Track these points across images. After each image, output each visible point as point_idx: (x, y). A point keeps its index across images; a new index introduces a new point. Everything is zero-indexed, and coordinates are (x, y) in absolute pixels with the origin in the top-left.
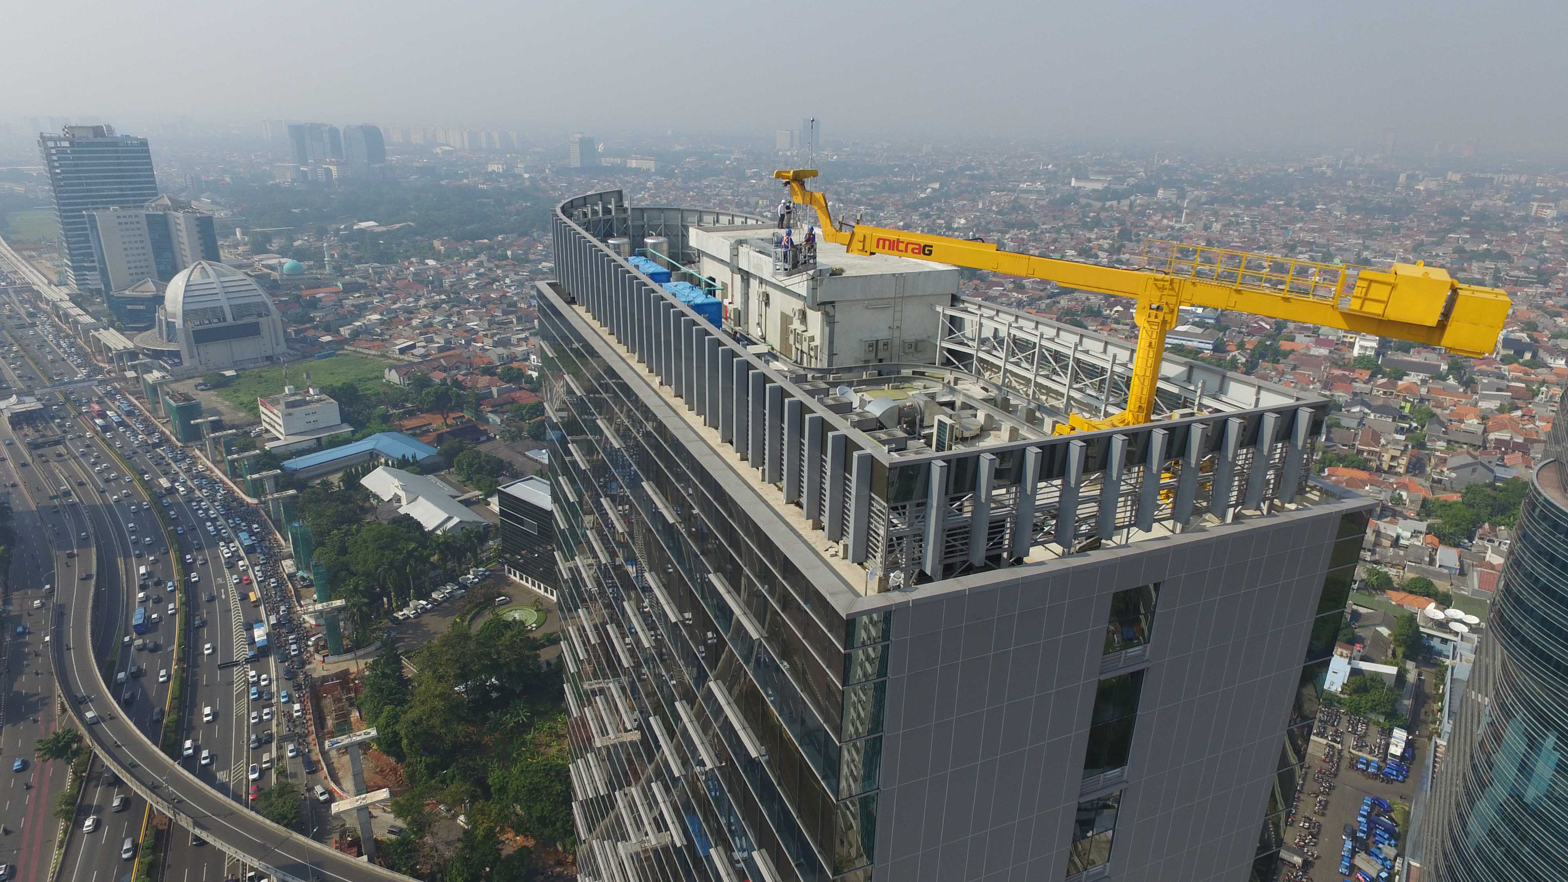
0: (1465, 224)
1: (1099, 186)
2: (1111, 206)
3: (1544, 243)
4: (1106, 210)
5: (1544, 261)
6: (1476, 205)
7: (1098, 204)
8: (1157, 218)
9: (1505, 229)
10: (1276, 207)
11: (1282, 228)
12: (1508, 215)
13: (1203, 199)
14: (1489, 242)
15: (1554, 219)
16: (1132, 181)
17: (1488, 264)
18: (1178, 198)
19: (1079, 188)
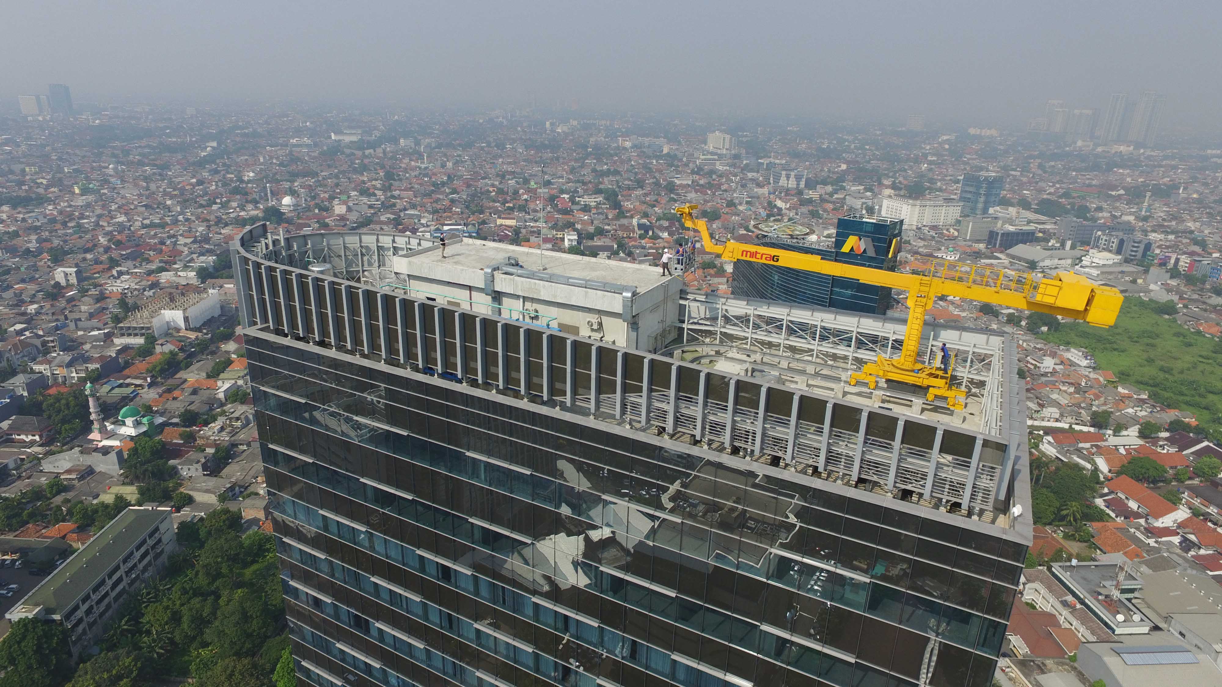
0: (590, 154)
1: (354, 138)
2: (370, 154)
3: (632, 163)
4: (367, 157)
5: (636, 174)
6: (592, 140)
7: (359, 153)
8: (406, 160)
9: (612, 156)
10: (482, 148)
11: (491, 163)
12: (609, 146)
13: (433, 145)
14: (607, 164)
15: (632, 148)
16: (377, 133)
17: (611, 178)
18: (416, 146)
19: (340, 141)
